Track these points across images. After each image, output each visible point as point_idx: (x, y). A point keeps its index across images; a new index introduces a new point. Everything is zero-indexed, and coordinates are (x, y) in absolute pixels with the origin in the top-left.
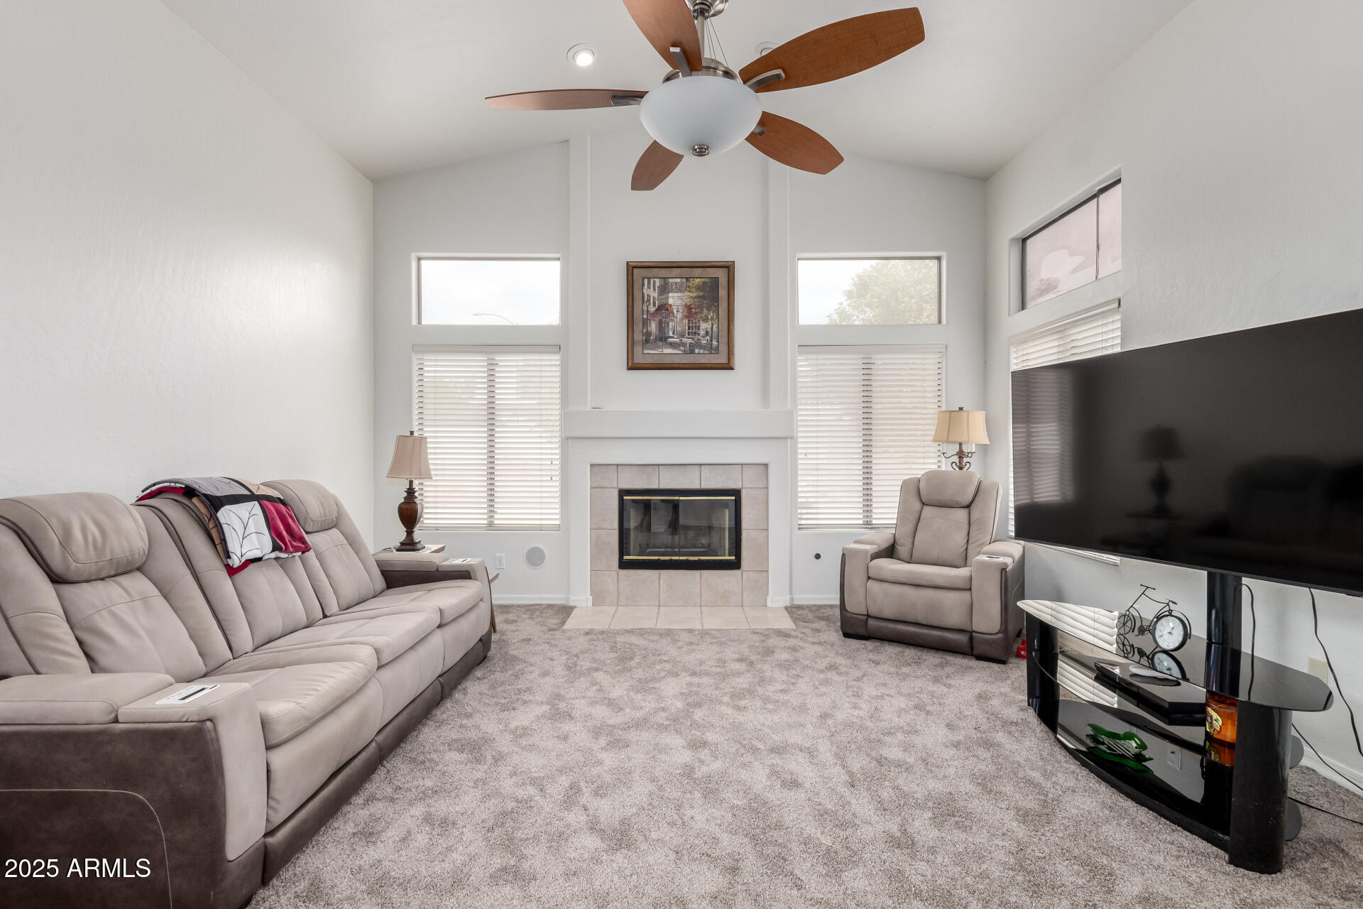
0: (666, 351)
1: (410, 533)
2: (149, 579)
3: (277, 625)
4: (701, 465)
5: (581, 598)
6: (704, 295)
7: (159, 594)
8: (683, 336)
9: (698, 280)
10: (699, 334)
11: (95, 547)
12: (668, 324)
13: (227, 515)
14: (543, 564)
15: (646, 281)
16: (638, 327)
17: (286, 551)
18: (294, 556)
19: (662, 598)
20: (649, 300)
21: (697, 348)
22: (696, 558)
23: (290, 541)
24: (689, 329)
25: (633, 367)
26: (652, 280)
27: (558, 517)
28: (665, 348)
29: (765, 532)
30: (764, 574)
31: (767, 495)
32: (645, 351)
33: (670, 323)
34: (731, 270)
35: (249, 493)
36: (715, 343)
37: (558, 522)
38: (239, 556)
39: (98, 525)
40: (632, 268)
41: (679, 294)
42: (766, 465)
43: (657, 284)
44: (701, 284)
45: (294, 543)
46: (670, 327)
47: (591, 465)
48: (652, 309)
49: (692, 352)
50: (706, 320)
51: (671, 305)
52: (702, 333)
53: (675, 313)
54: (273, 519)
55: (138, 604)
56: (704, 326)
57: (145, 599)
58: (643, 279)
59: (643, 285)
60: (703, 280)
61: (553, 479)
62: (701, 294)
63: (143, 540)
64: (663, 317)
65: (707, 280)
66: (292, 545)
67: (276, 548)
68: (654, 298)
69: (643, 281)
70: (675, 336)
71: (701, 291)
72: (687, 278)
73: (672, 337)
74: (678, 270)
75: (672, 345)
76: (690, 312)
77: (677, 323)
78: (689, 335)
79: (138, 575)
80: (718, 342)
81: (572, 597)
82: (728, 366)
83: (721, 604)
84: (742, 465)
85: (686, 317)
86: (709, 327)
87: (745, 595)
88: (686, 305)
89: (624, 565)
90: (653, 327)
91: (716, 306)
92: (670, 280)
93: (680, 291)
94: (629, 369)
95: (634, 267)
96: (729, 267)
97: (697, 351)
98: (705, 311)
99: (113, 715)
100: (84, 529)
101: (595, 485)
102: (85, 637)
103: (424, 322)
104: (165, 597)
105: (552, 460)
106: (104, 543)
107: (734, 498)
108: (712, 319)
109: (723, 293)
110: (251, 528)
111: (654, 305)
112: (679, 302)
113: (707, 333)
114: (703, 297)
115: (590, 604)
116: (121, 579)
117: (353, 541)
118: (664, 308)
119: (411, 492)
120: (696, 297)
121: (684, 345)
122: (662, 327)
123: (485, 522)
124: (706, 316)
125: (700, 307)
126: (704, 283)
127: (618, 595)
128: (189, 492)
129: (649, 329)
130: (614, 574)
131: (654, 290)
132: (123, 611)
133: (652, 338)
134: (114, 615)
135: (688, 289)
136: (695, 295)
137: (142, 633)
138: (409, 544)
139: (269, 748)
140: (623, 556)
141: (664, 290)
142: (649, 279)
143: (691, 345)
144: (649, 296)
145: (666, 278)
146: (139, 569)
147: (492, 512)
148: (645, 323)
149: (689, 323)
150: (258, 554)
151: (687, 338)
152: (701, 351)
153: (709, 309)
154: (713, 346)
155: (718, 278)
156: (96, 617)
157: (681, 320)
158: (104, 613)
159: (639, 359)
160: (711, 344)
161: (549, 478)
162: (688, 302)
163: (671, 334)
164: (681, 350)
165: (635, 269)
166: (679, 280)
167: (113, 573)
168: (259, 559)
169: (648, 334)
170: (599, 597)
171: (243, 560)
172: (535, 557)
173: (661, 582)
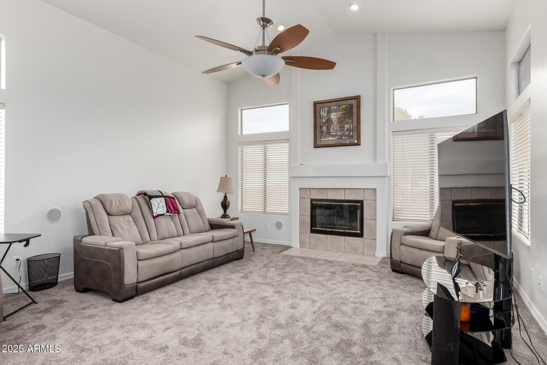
0: (330, 139)
1: (225, 212)
2: (131, 217)
3: (166, 234)
4: (345, 189)
5: (296, 244)
6: (346, 112)
7: (133, 221)
8: (337, 132)
9: (344, 106)
10: (344, 130)
11: (118, 207)
12: (331, 126)
13: (154, 201)
14: (281, 229)
15: (321, 109)
16: (318, 129)
17: (172, 213)
18: (175, 215)
19: (328, 247)
20: (323, 117)
21: (343, 137)
22: (342, 231)
23: (173, 210)
24: (340, 128)
25: (316, 146)
26: (324, 108)
27: (288, 210)
28: (330, 138)
29: (375, 221)
30: (374, 241)
31: (376, 203)
32: (321, 140)
33: (332, 126)
34: (359, 99)
35: (162, 195)
36: (351, 133)
37: (288, 212)
38: (156, 213)
39: (119, 202)
40: (315, 104)
41: (335, 113)
42: (375, 189)
43: (326, 110)
44: (345, 107)
45: (175, 211)
46: (332, 128)
47: (300, 189)
48: (324, 121)
49: (341, 139)
50: (347, 124)
51: (332, 118)
52: (346, 129)
53: (334, 122)
54: (168, 203)
55: (127, 223)
56: (347, 126)
57: (129, 222)
58: (320, 108)
59: (320, 111)
60: (346, 106)
61: (286, 194)
62: (345, 112)
63: (130, 206)
64: (329, 124)
65: (348, 105)
66: (174, 212)
67: (168, 212)
68: (325, 116)
69: (320, 109)
70: (334, 132)
71: (345, 110)
72: (339, 106)
73: (332, 133)
74: (335, 103)
75: (333, 136)
76: (341, 121)
77: (335, 126)
78: (340, 131)
79: (129, 216)
80: (353, 133)
81: (292, 243)
82: (358, 144)
83: (353, 253)
84: (364, 189)
85: (338, 123)
86: (349, 127)
87: (365, 249)
88: (338, 118)
89: (312, 231)
90: (325, 129)
91: (351, 117)
92: (332, 108)
93: (336, 112)
94: (315, 147)
95: (316, 104)
96: (358, 99)
97: (343, 138)
98: (347, 120)
99: (106, 245)
100: (115, 202)
101: (301, 197)
102: (113, 229)
103: (244, 133)
104: (135, 222)
105: (285, 186)
106: (120, 206)
107: (360, 204)
108: (350, 123)
109: (355, 110)
110: (160, 205)
111: (325, 119)
112: (335, 117)
113: (348, 130)
114: (346, 114)
115: (299, 246)
116: (124, 216)
117: (201, 213)
118: (329, 121)
119: (225, 197)
120: (343, 114)
121: (338, 135)
122: (328, 129)
123: (263, 210)
124: (347, 122)
125: (345, 118)
126: (346, 107)
127: (310, 244)
128: (145, 194)
129: (323, 129)
130: (308, 235)
131: (325, 112)
132: (123, 225)
133: (324, 133)
134: (120, 224)
135: (339, 110)
136: (342, 113)
137: (126, 230)
138: (225, 216)
139: (138, 260)
140: (312, 227)
141: (329, 112)
142: (323, 108)
143: (341, 135)
144: (323, 115)
145: (330, 107)
146: (129, 214)
147: (265, 207)
148: (321, 127)
149: (340, 126)
150: (162, 213)
151: (339, 132)
152: (345, 138)
153: (348, 119)
154: (351, 135)
155: (353, 104)
156: (115, 224)
157: (337, 124)
158: (118, 224)
159: (319, 143)
160: (350, 134)
161: (285, 194)
162: (340, 116)
163: (332, 131)
164: (336, 138)
165: (317, 105)
166: (335, 107)
167: (122, 214)
168: (163, 215)
169: (323, 132)
170: (302, 244)
171: (157, 215)
172: (279, 225)
173: (328, 240)
